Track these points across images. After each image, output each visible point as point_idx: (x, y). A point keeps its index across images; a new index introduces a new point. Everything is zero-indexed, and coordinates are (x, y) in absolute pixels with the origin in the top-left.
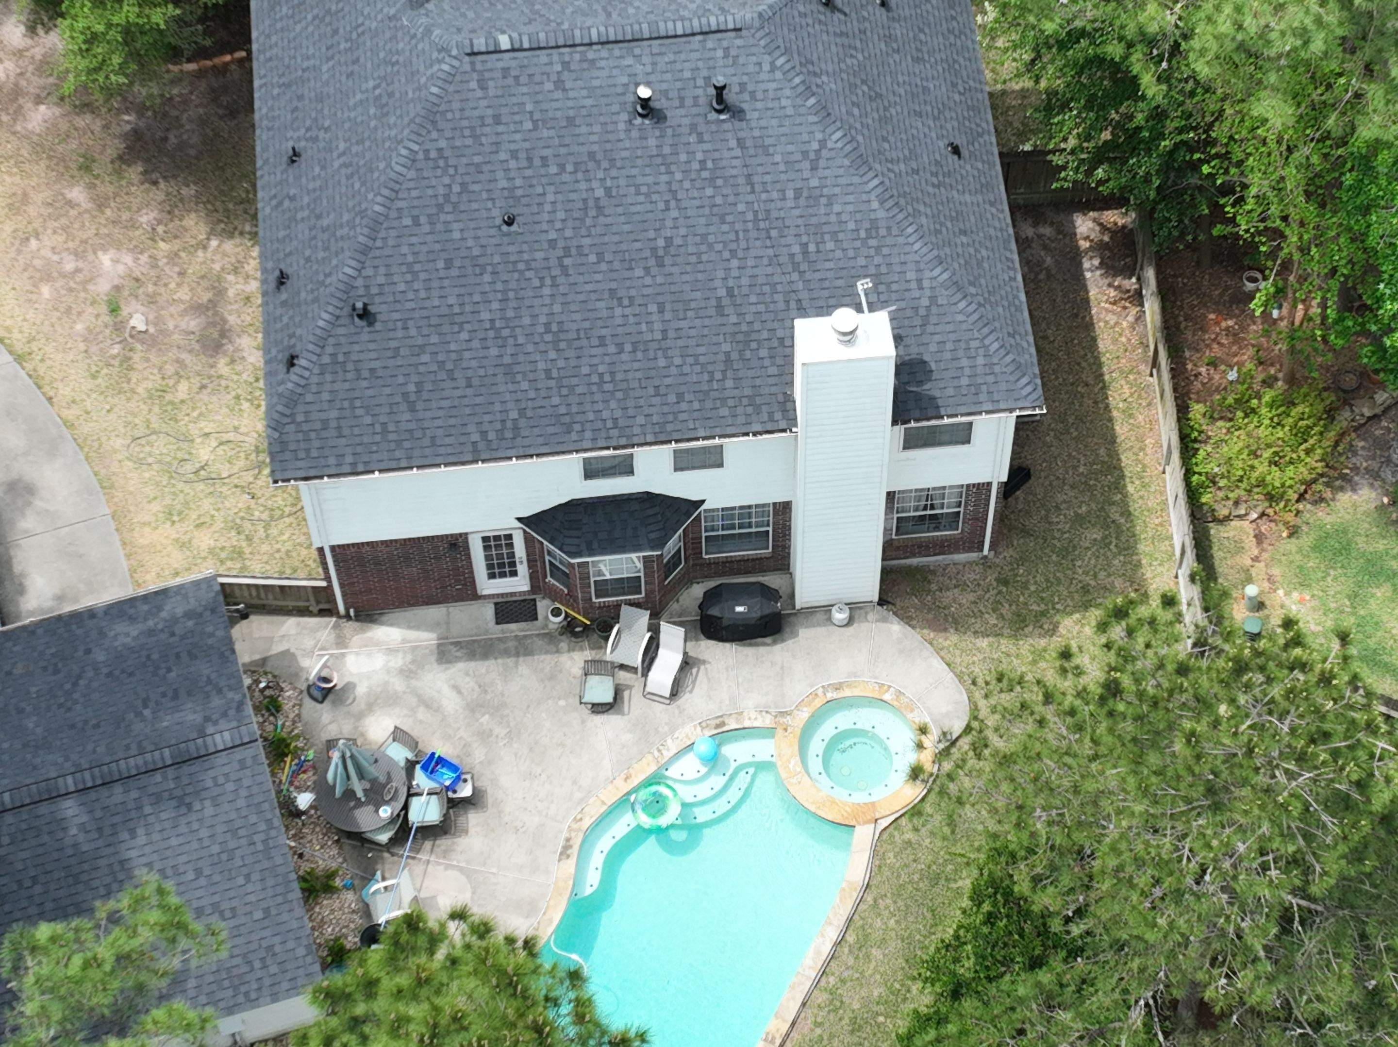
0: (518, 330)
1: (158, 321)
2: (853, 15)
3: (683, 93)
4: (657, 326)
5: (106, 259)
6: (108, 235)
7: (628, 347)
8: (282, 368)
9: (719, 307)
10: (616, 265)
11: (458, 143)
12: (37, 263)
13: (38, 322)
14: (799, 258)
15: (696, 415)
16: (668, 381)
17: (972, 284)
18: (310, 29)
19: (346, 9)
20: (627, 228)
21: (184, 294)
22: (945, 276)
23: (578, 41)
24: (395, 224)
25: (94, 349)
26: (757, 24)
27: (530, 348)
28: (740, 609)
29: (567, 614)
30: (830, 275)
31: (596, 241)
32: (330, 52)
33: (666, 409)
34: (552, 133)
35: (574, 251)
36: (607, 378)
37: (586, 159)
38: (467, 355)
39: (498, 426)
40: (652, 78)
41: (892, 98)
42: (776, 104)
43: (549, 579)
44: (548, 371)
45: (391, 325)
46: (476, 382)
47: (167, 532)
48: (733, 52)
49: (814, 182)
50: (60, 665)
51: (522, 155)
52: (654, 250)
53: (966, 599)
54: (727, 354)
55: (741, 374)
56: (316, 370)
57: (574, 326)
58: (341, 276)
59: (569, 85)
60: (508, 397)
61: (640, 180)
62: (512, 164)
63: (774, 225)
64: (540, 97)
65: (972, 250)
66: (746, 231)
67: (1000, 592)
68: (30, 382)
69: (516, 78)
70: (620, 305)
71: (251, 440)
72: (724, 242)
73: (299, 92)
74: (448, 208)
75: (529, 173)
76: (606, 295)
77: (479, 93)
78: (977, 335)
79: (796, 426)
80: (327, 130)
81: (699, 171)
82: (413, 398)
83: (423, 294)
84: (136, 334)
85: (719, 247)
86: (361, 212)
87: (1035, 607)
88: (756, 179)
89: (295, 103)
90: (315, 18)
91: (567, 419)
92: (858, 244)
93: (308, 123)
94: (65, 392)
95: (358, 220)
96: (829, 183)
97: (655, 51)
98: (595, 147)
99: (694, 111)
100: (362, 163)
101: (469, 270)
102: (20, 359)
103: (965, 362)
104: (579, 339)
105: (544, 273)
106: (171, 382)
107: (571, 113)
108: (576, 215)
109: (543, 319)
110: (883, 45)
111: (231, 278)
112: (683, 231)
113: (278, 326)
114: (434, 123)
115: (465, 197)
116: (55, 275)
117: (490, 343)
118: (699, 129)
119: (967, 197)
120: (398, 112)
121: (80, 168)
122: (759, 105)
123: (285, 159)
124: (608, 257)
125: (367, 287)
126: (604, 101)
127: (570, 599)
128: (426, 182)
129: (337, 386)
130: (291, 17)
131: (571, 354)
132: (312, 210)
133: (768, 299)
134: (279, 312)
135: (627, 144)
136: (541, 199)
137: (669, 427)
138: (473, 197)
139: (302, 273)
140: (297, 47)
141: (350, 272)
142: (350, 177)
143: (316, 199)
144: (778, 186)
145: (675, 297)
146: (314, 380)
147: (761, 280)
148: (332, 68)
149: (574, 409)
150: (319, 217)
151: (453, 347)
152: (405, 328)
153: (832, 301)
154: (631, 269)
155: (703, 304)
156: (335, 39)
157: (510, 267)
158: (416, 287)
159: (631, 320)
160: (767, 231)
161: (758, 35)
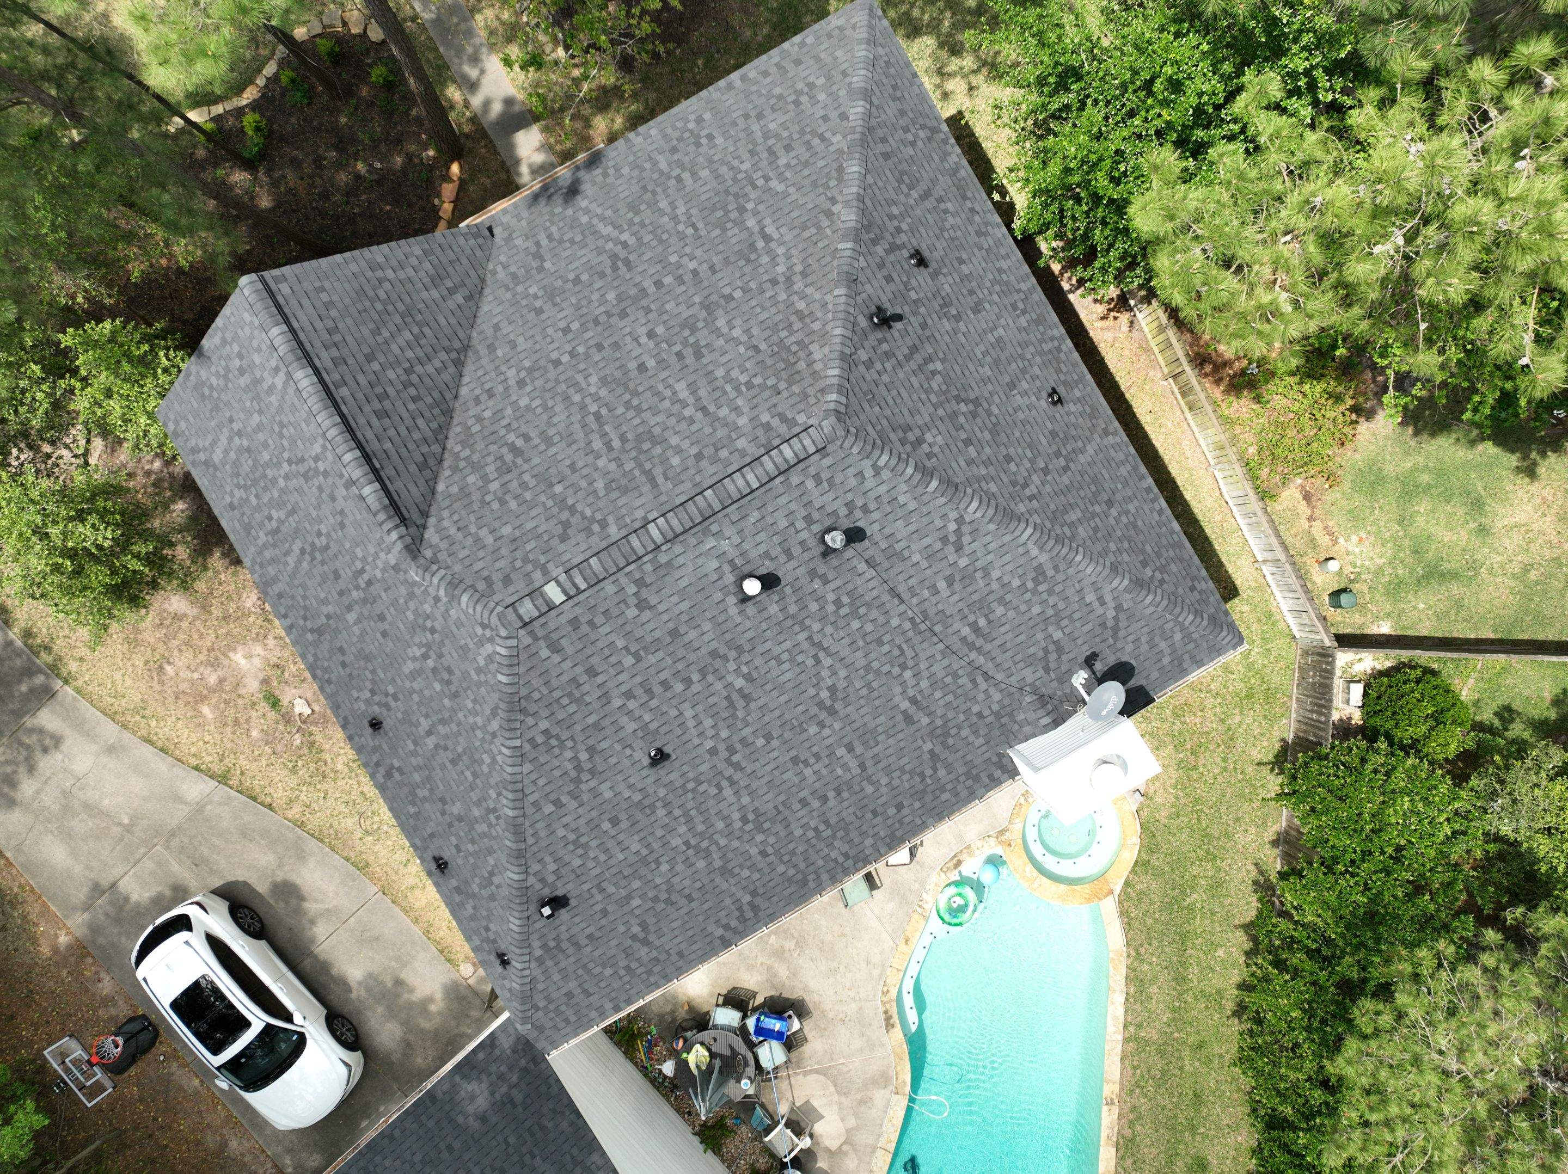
0: (716, 837)
2: (906, 309)
3: (786, 545)
4: (853, 764)
5: (238, 658)
6: (228, 634)
7: (831, 794)
9: (908, 719)
10: (787, 735)
11: (561, 715)
13: (218, 741)
14: (972, 637)
15: (919, 812)
16: (880, 801)
17: (1144, 564)
20: (783, 699)
22: (1126, 582)
23: (641, 552)
26: (838, 428)
27: (736, 844)
30: (1008, 636)
31: (756, 726)
33: (889, 822)
34: (660, 655)
35: (738, 746)
36: (822, 827)
37: (709, 660)
38: (676, 880)
39: (737, 914)
40: (746, 546)
41: (986, 392)
42: (894, 505)
44: (762, 852)
45: (586, 896)
46: (696, 895)
48: (825, 475)
49: (963, 562)
52: (821, 704)
54: (931, 752)
55: (950, 760)
56: (534, 965)
57: (771, 805)
59: (653, 600)
60: (733, 889)
61: (777, 650)
62: (632, 704)
63: (935, 621)
64: (628, 628)
65: (1124, 518)
66: (907, 641)
68: (244, 798)
69: (591, 623)
70: (807, 765)
72: (890, 662)
73: (337, 644)
74: (585, 776)
75: (654, 703)
76: (790, 765)
77: (556, 658)
78: (1169, 617)
79: (1018, 772)
80: (395, 697)
81: (836, 612)
82: (642, 935)
83: (602, 858)
84: (306, 719)
85: (886, 668)
88: (901, 589)
89: (339, 656)
91: (800, 876)
92: (1028, 596)
93: (368, 684)
94: (279, 795)
95: (492, 820)
96: (979, 555)
97: (735, 519)
98: (714, 644)
99: (806, 556)
101: (639, 816)
102: (223, 779)
103: (1163, 645)
104: (779, 813)
105: (719, 778)
107: (671, 625)
108: (725, 714)
109: (736, 816)
110: (946, 324)
112: (842, 673)
113: (466, 913)
114: (523, 711)
115: (597, 759)
116: (205, 692)
117: (693, 860)
119: (1090, 450)
120: (471, 696)
122: (876, 515)
124: (775, 734)
125: (542, 880)
126: (701, 596)
128: (547, 767)
129: (562, 965)
130: (275, 545)
131: (778, 827)
132: (431, 790)
133: (952, 687)
134: (457, 898)
135: (748, 624)
136: (680, 721)
137: (899, 833)
138: (607, 754)
139: (460, 861)
140: (304, 586)
141: (516, 877)
142: (454, 762)
143: (428, 779)
144: (927, 584)
145: (860, 732)
146: (537, 972)
147: (939, 676)
148: (358, 621)
149: (802, 866)
150: (443, 800)
151: (658, 881)
152: (602, 891)
153: (1018, 658)
154: (804, 731)
155: (890, 724)
156: (342, 585)
157: (680, 791)
158: (592, 856)
159: (824, 772)
160: (930, 630)
161: (847, 444)
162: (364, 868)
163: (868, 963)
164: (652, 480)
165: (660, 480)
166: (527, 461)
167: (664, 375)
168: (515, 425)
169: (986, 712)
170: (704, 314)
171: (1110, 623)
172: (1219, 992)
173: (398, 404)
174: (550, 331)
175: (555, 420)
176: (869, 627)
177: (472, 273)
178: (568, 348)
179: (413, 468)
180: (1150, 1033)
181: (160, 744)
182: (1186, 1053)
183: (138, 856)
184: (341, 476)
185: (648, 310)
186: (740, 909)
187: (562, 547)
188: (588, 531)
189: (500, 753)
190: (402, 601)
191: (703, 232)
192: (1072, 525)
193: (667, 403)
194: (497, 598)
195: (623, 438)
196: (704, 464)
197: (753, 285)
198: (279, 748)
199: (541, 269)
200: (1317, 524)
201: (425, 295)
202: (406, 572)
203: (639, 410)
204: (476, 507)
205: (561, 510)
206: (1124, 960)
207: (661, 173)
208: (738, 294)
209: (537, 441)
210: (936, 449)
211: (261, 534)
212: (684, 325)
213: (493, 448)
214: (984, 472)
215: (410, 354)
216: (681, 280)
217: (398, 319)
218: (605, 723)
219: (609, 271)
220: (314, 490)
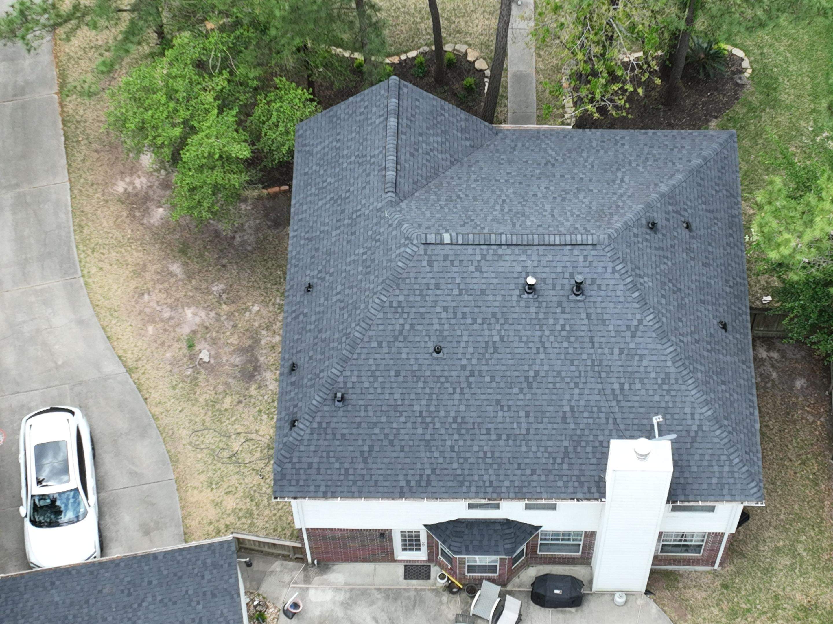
0: (436, 419)
1: (217, 356)
2: (668, 235)
3: (555, 281)
4: (524, 426)
5: (189, 312)
6: (192, 297)
7: (504, 437)
8: (287, 426)
9: (564, 418)
10: (502, 385)
11: (411, 299)
12: (147, 310)
13: (144, 348)
14: (618, 392)
15: (542, 484)
16: (527, 461)
17: (726, 418)
18: (328, 206)
19: (351, 198)
20: (511, 362)
21: (234, 340)
22: (710, 413)
23: (493, 242)
24: (367, 345)
25: (176, 370)
26: (606, 242)
27: (443, 431)
28: (557, 592)
29: (449, 578)
30: (636, 404)
31: (491, 368)
32: (338, 224)
33: (524, 478)
34: (471, 298)
35: (476, 373)
36: (489, 455)
37: (490, 316)
38: (402, 431)
39: (418, 478)
40: (538, 270)
41: (687, 291)
42: (613, 294)
43: (440, 556)
44: (452, 447)
45: (358, 408)
46: (406, 449)
47: (208, 495)
48: (590, 258)
49: (632, 345)
50: (132, 590)
51: (451, 310)
52: (527, 378)
53: (700, 595)
54: (566, 447)
55: (573, 461)
57: (472, 421)
58: (330, 374)
59: (484, 269)
60: (425, 460)
61: (523, 333)
62: (444, 315)
63: (604, 370)
65: (728, 395)
66: (586, 371)
67: (722, 593)
68: (135, 387)
69: (452, 262)
70: (502, 410)
71: (266, 440)
72: (571, 377)
73: (317, 246)
74: (401, 338)
75: (453, 321)
76: (494, 403)
77: (428, 269)
78: (726, 452)
79: (605, 497)
80: (331, 275)
81: (560, 331)
82: (366, 455)
83: (379, 391)
84: (202, 363)
85: (568, 380)
86: (345, 334)
87: (743, 606)
88: (596, 339)
89: (313, 253)
90: (331, 199)
91: (461, 478)
92: (656, 387)
93: (320, 268)
94: (155, 396)
95: (344, 339)
96: (641, 346)
97: (540, 253)
98: (497, 310)
99: (561, 293)
100: (350, 302)
101: (410, 379)
102: (130, 371)
103: (716, 469)
104: (474, 428)
105: (457, 385)
106: (220, 397)
107: (484, 287)
108: (481, 351)
109: (453, 414)
110: (684, 255)
111: (264, 332)
112: (546, 368)
113: (288, 398)
114: (398, 285)
115: (412, 333)
116: (157, 319)
117: (418, 425)
118: (563, 305)
119: (728, 358)
120: (376, 273)
121: (180, 252)
122: (602, 293)
123: (303, 288)
124: (498, 379)
125: (345, 383)
126: (505, 281)
127: (452, 571)
128: (389, 321)
129: (321, 442)
130: (317, 195)
131: (468, 437)
132: (317, 326)
133: (595, 416)
135: (517, 309)
136: (459, 339)
137: (525, 490)
138: (417, 333)
139: (306, 366)
140: (319, 216)
143: (320, 319)
144: (609, 345)
145: (537, 409)
146: (306, 437)
147: (592, 403)
148: (338, 235)
149: (466, 472)
150: (320, 331)
151: (395, 425)
152: (366, 411)
153: (636, 422)
154: (511, 388)
155: (554, 415)
156: (342, 216)
157: (436, 379)
158: (375, 386)
159: (508, 420)
160: (599, 373)
161: (607, 250)
164: (514, 225)
165: (518, 226)
166: (461, 201)
167: (543, 200)
168: (464, 191)
170: (576, 191)
171: (693, 434)
173: (420, 157)
174: (501, 171)
175: (484, 195)
177: (479, 140)
178: (506, 178)
179: (411, 180)
183: (52, 384)
184: (380, 166)
185: (551, 181)
187: (459, 228)
188: (475, 227)
191: (595, 169)
192: (696, 369)
193: (538, 208)
194: (421, 230)
195: (510, 210)
196: (540, 228)
197: (604, 191)
199: (511, 153)
201: (455, 132)
202: (383, 212)
203: (524, 206)
204: (429, 205)
205: (467, 219)
207: (591, 146)
208: (595, 191)
209: (471, 198)
210: (646, 285)
212: (564, 191)
213: (449, 193)
214: (664, 312)
215: (436, 145)
216: (573, 178)
217: (439, 131)
218: (427, 316)
219: (542, 165)
220: (361, 171)
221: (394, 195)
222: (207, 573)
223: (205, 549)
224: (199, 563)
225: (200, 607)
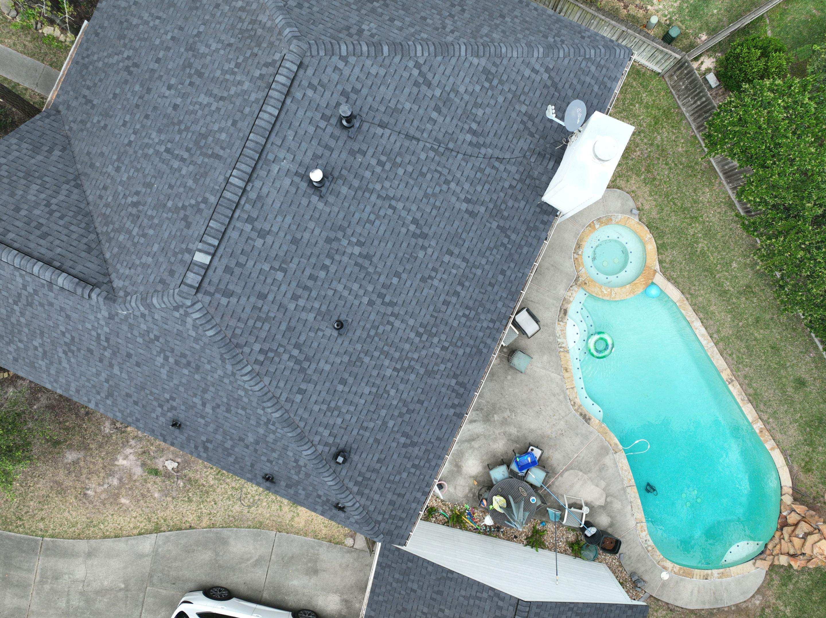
0: (410, 355)
1: (176, 454)
3: (323, 143)
4: (459, 262)
5: (121, 462)
6: (107, 454)
9: (472, 214)
10: (408, 267)
11: (263, 335)
12: (103, 496)
13: (140, 512)
14: (475, 140)
15: (516, 269)
16: (490, 275)
17: (545, 37)
18: (72, 360)
19: (75, 335)
20: (390, 245)
22: (541, 50)
23: (236, 199)
26: (303, 46)
27: (424, 352)
30: (496, 126)
31: (386, 272)
32: (106, 363)
33: (503, 285)
34: (296, 260)
35: (384, 291)
36: (467, 312)
37: (328, 246)
38: (405, 396)
39: (454, 394)
40: (299, 158)
42: (371, 78)
44: (443, 348)
45: (359, 438)
46: (423, 397)
48: (315, 82)
49: (438, 92)
51: (300, 292)
52: (414, 235)
54: (498, 227)
55: (513, 226)
56: (358, 498)
57: (428, 317)
58: (306, 457)
59: (267, 227)
60: (442, 381)
61: (365, 216)
62: (301, 302)
63: (446, 141)
64: (264, 255)
65: (517, 20)
66: (438, 164)
68: (174, 532)
69: (238, 264)
70: (433, 279)
72: (437, 184)
73: (124, 394)
74: (306, 365)
75: (314, 294)
76: (422, 285)
77: (233, 300)
78: (581, 59)
79: (557, 211)
80: (173, 399)
81: (383, 170)
82: (408, 441)
83: (352, 409)
84: (177, 470)
85: (438, 189)
86: (267, 423)
88: (412, 132)
89: (131, 400)
90: (65, 352)
91: (474, 350)
92: (490, 93)
93: (155, 403)
94: (191, 518)
95: (272, 427)
96: (444, 82)
97: (279, 143)
98: (324, 234)
99: (340, 143)
100: (225, 400)
101: (355, 370)
102: (157, 530)
103: (588, 80)
104: (436, 318)
105: (386, 318)
107: (289, 237)
108: (362, 276)
109: (412, 335)
112: (414, 208)
113: (302, 497)
114: (237, 346)
115: (305, 349)
116: (116, 491)
117: (406, 377)
118: (356, 149)
120: (204, 361)
121: (55, 447)
122: (365, 91)
123: (172, 428)
124: (400, 270)
125: (326, 444)
126: (294, 208)
128: (278, 373)
129: (375, 487)
130: (51, 363)
131: (442, 327)
132: (232, 439)
133: (484, 178)
134: (292, 491)
136: (338, 295)
137: (514, 289)
138: (308, 343)
139: (276, 468)
140: (82, 374)
141: (309, 452)
142: (228, 411)
143: (225, 433)
144: (425, 119)
145: (449, 239)
146: (363, 501)
147: (472, 176)
148: (121, 369)
149: (472, 342)
150: (241, 440)
151: (395, 403)
152: (366, 429)
153: (510, 137)
154: (416, 258)
155: (464, 224)
156: (97, 355)
157: (369, 340)
158: (345, 411)
159: (445, 277)
160: (447, 149)
161: (314, 53)
162: (260, 526)
163: (554, 395)
164: (218, 157)
165: (221, 153)
166: (144, 205)
167: (189, 101)
168: (127, 193)
169: (514, 183)
170: (191, 53)
171: (549, 83)
172: (748, 286)
173: (52, 225)
174: (117, 131)
175: (146, 172)
176: (410, 169)
177: (58, 136)
178: (131, 131)
179: (83, 254)
180: (727, 331)
181: (112, 534)
182: (752, 330)
183: (141, 600)
184: (43, 286)
185: (160, 77)
186: (453, 390)
187: (190, 232)
188: (199, 211)
189: (245, 382)
190: (129, 335)
191: (164, 16)
192: (487, 35)
193: (200, 112)
194: (172, 286)
195: (188, 150)
196: (239, 125)
197: (207, 17)
198: (174, 494)
199: (93, 107)
200: (631, 7)
201: (33, 161)
202: (117, 314)
203: (187, 129)
204: (132, 250)
205: (178, 213)
206: (686, 302)
207: (125, 8)
208: (202, 28)
209: (144, 190)
210: (374, 31)
211: (40, 362)
212: (184, 68)
213: (123, 213)
214: (413, 30)
215: (43, 196)
216: (168, 49)
217: (23, 182)
218: (293, 323)
219: (128, 77)
220: (39, 308)
221: (97, 290)
222: (410, 584)
223: (382, 572)
224: (394, 585)
225: (447, 611)
